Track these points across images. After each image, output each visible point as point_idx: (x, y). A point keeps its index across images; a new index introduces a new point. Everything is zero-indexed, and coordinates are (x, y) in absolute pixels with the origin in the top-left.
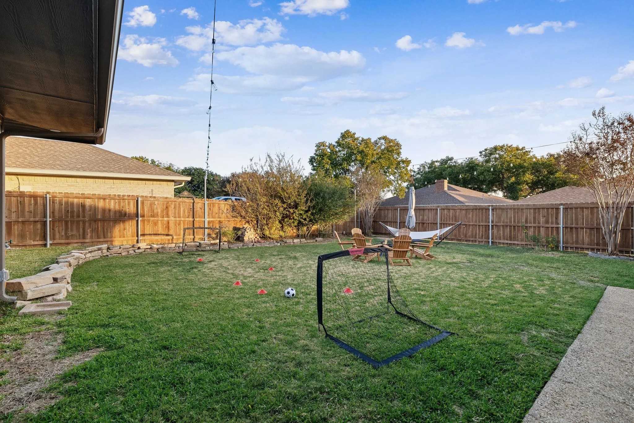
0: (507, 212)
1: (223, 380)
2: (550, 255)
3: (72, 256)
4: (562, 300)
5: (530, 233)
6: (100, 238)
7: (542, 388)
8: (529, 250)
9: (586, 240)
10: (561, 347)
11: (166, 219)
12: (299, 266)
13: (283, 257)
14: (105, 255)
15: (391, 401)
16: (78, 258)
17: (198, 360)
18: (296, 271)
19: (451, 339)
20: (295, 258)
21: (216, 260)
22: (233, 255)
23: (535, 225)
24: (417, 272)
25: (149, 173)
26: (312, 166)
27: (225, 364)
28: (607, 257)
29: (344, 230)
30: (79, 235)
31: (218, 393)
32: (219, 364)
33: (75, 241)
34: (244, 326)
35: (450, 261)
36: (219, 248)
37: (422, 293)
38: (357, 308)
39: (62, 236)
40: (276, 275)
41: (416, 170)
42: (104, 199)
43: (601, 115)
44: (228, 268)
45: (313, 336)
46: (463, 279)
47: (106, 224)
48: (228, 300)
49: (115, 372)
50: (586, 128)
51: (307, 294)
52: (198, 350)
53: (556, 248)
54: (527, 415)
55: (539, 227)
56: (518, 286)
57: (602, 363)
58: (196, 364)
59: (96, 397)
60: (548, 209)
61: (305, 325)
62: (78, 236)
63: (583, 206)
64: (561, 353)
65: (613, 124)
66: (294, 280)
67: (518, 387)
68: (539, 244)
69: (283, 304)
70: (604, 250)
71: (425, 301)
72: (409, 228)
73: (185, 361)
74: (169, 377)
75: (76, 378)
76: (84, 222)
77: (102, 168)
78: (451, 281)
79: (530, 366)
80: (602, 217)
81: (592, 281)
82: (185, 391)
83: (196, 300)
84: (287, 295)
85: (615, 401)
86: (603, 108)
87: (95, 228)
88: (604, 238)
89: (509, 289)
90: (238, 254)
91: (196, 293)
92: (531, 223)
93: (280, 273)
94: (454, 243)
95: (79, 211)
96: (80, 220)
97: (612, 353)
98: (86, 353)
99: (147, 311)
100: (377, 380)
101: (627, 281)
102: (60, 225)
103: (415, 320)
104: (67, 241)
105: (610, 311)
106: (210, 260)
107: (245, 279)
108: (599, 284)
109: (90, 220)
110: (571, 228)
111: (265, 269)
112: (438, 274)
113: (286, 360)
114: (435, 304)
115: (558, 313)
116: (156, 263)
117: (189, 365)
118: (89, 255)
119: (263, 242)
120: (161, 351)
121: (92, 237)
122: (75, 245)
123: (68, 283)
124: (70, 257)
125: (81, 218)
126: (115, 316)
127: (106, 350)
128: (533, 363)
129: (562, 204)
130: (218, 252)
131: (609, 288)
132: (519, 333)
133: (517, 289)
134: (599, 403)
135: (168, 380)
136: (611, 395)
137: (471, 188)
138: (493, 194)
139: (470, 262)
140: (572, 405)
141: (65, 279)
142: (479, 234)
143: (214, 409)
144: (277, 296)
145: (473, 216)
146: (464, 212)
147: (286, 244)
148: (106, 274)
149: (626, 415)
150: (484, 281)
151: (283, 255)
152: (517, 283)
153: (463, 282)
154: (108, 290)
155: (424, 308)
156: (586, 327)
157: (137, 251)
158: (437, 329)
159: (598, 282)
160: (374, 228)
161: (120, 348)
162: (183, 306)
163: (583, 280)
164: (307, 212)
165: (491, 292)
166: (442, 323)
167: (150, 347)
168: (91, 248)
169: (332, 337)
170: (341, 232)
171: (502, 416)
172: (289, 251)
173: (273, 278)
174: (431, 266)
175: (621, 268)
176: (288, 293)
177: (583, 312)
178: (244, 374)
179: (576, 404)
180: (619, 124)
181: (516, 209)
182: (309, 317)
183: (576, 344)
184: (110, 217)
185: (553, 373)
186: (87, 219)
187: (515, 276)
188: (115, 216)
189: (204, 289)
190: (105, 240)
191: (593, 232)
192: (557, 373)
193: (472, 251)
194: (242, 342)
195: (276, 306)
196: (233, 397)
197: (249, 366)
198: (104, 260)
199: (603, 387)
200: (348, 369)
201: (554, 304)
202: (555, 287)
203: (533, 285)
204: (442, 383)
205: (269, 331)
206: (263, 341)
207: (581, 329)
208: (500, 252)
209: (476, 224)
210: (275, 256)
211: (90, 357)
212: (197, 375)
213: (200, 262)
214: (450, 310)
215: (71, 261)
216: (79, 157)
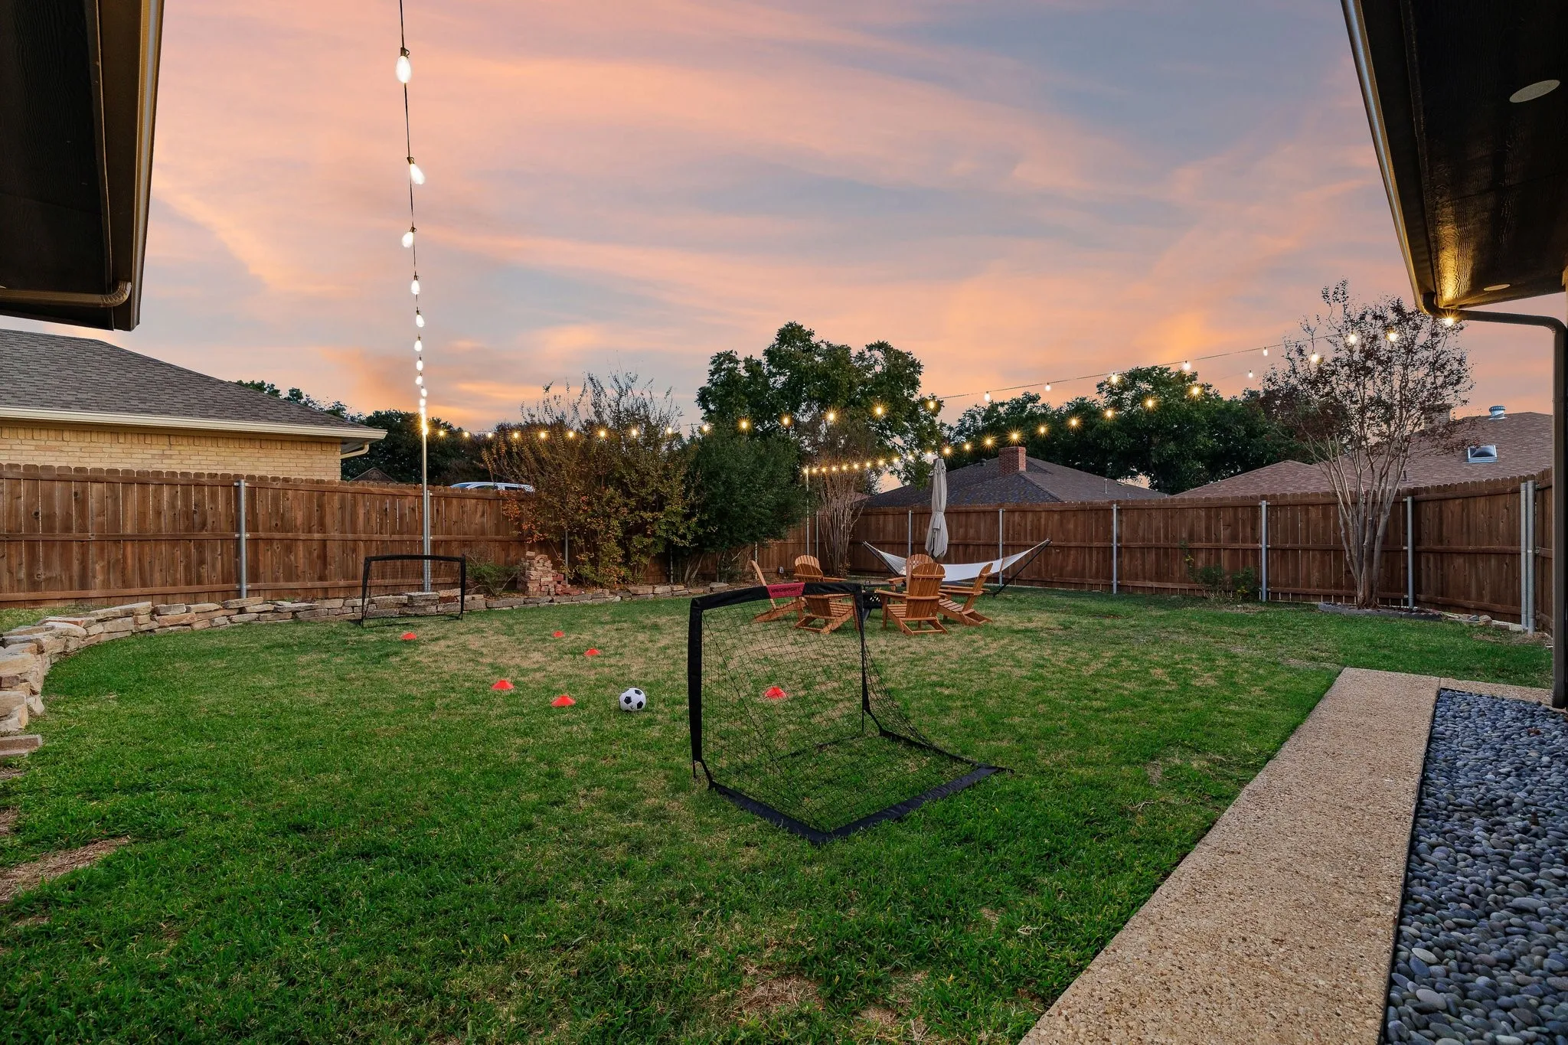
0: (1150, 516)
1: (443, 889)
2: (1239, 609)
3: (47, 629)
4: (1245, 696)
5: (1200, 564)
6: (130, 587)
7: (1177, 864)
8: (1195, 601)
9: (1315, 576)
10: (1228, 786)
11: (317, 536)
12: (663, 643)
13: (625, 625)
14: (144, 628)
15: (843, 909)
16: (64, 636)
17: (383, 850)
18: (654, 655)
19: (995, 779)
20: (656, 627)
21: (450, 635)
22: (497, 624)
23: (1209, 545)
24: (942, 649)
25: (270, 417)
26: (704, 411)
27: (452, 854)
28: (1355, 611)
29: (780, 564)
30: (71, 579)
31: (429, 915)
32: (437, 856)
33: (58, 594)
34: (509, 774)
35: (1020, 627)
36: (462, 609)
37: (947, 692)
38: (791, 727)
39: (19, 581)
40: (603, 665)
41: (955, 424)
42: (143, 484)
43: (1339, 296)
44: (482, 653)
45: (677, 790)
46: (1041, 662)
47: (147, 549)
48: (477, 721)
49: (157, 887)
50: (1312, 328)
51: (674, 703)
52: (384, 829)
53: (1252, 596)
54: (1135, 917)
55: (1218, 550)
56: (1159, 671)
57: (1306, 813)
58: (376, 860)
59: (102, 945)
60: (1235, 508)
61: (662, 767)
62: (66, 583)
63: (1307, 500)
64: (1227, 797)
65: (1362, 317)
66: (646, 674)
67: (1124, 865)
68: (1217, 586)
69: (612, 726)
70: (1350, 598)
71: (949, 708)
72: (933, 556)
73: (347, 854)
74: (303, 889)
75: (46, 906)
76: (84, 544)
77: (136, 402)
78: (1015, 666)
79: (1156, 824)
80: (1346, 524)
81: (1313, 659)
82: (343, 916)
83: (389, 724)
84: (624, 705)
85: (1317, 881)
86: (1344, 284)
87: (118, 560)
88: (1349, 572)
89: (1137, 679)
90: (511, 621)
91: (391, 708)
92: (1200, 540)
93: (612, 661)
94: (1035, 590)
95: (69, 515)
96: (70, 538)
97: (1329, 794)
98: (80, 852)
99: (255, 750)
100: (816, 869)
101: (1385, 657)
102: (13, 552)
103: (921, 746)
104: (33, 595)
105: (1341, 717)
106: (436, 636)
107: (523, 675)
108: (1327, 665)
109: (101, 540)
110: (1284, 550)
111: (575, 652)
112: (988, 653)
113: (606, 841)
114: (973, 713)
115: (1232, 721)
116: (289, 646)
117: (360, 863)
118: (97, 629)
119: (576, 592)
120: (285, 835)
121: (106, 584)
122: (59, 605)
123: (34, 693)
124: (41, 631)
125: (75, 533)
126: (164, 765)
127: (135, 843)
128: (1164, 819)
129: (1264, 497)
130: (457, 618)
131: (1348, 671)
132: (1144, 764)
133: (1155, 677)
134: (1286, 886)
135: (301, 897)
136: (1313, 870)
137: (1079, 468)
138: (1130, 481)
139: (1066, 628)
140: (1230, 894)
141: (25, 681)
142: (1090, 569)
143: (414, 950)
144: (601, 709)
145: (1076, 526)
146: (1056, 517)
147: (635, 599)
148: (146, 672)
149: (1334, 906)
150: (1087, 664)
151: (625, 621)
152: (1158, 665)
153: (1042, 667)
154: (150, 709)
155: (946, 721)
156: (1287, 747)
157: (236, 618)
158: (968, 762)
159: (1325, 660)
160: (852, 560)
161: (174, 835)
162: (354, 738)
163: (1298, 657)
164: (687, 517)
165: (1098, 686)
166: (982, 750)
167: (258, 828)
168: (104, 610)
169: (725, 787)
170: (774, 569)
171: (1082, 922)
172: (641, 613)
173: (593, 672)
174: (974, 637)
175: (1377, 633)
176: (628, 700)
177: (1284, 717)
178: (499, 873)
179: (1239, 892)
180: (1375, 317)
181: (1169, 511)
182: (672, 750)
183: (1260, 780)
184: (160, 530)
185: (1203, 836)
186: (92, 535)
187: (1156, 654)
188: (174, 529)
189: (414, 698)
190: (146, 590)
191: (1327, 558)
192: (1212, 837)
193: (1074, 606)
194: (500, 808)
195: (595, 729)
196: (466, 922)
197: (512, 857)
198: (140, 642)
199: (1298, 856)
200: (753, 851)
201: (1229, 704)
202: (1236, 672)
203: (1191, 669)
204: (961, 865)
205: (572, 783)
206: (555, 803)
207: (1276, 751)
208: (1134, 607)
209: (1083, 545)
210: (607, 623)
211: (89, 860)
212: (378, 882)
213: (407, 642)
214: (1003, 724)
215: (44, 640)
216: (71, 372)
